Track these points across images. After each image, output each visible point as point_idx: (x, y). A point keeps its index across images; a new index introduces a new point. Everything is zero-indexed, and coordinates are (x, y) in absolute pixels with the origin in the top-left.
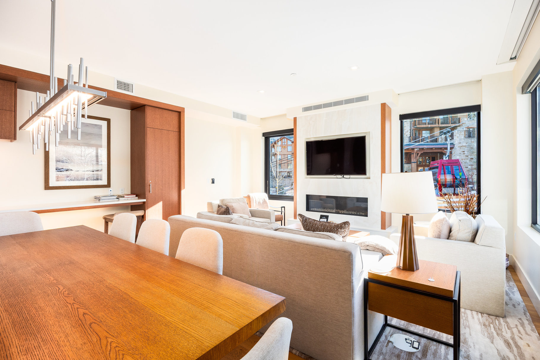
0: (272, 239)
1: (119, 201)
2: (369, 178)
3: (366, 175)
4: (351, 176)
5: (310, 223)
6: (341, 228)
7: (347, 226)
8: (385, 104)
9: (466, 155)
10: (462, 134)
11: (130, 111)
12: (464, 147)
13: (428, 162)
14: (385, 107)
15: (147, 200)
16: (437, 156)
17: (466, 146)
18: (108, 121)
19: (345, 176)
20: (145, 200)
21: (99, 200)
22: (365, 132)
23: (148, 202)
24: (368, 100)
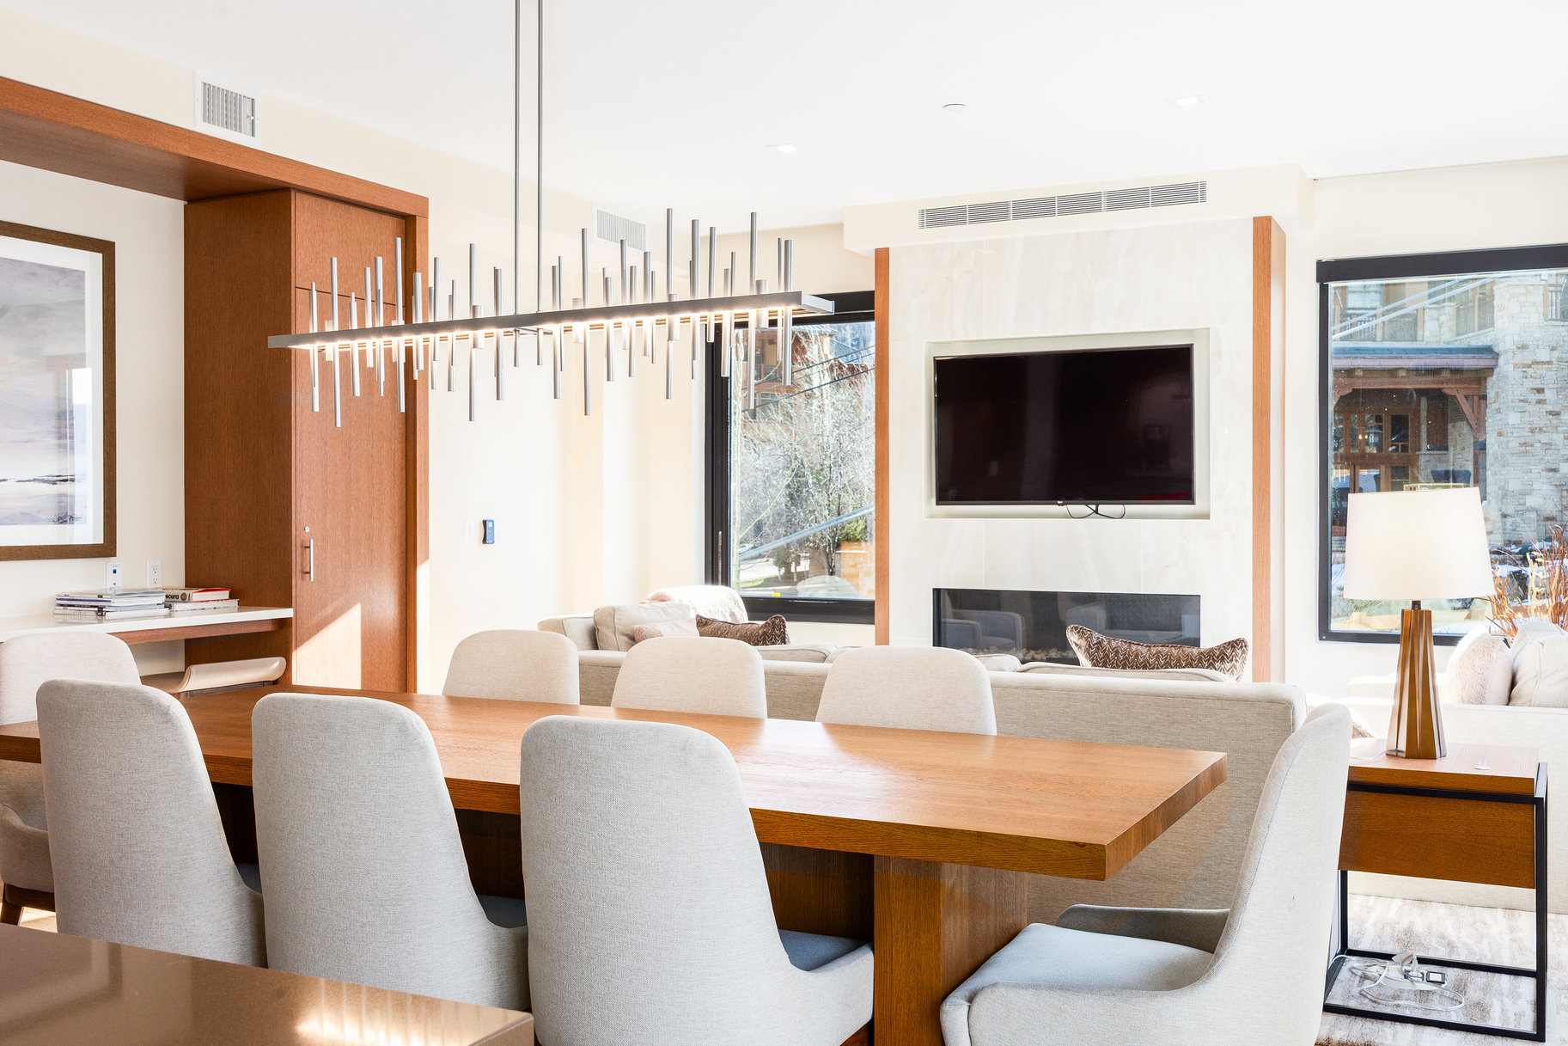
0: (1037, 692)
1: (170, 616)
2: (1206, 516)
3: (1193, 503)
4: (1131, 508)
5: (1117, 652)
6: (1223, 660)
7: (1239, 652)
8: (1269, 219)
9: (1549, 408)
10: (1534, 304)
11: (179, 205)
12: (1541, 370)
13: (1375, 444)
14: (1270, 234)
15: (296, 613)
16: (1417, 411)
17: (1550, 363)
18: (106, 249)
19: (1103, 508)
20: (286, 613)
21: (100, 611)
22: (1190, 328)
23: (299, 621)
24: (1203, 200)
